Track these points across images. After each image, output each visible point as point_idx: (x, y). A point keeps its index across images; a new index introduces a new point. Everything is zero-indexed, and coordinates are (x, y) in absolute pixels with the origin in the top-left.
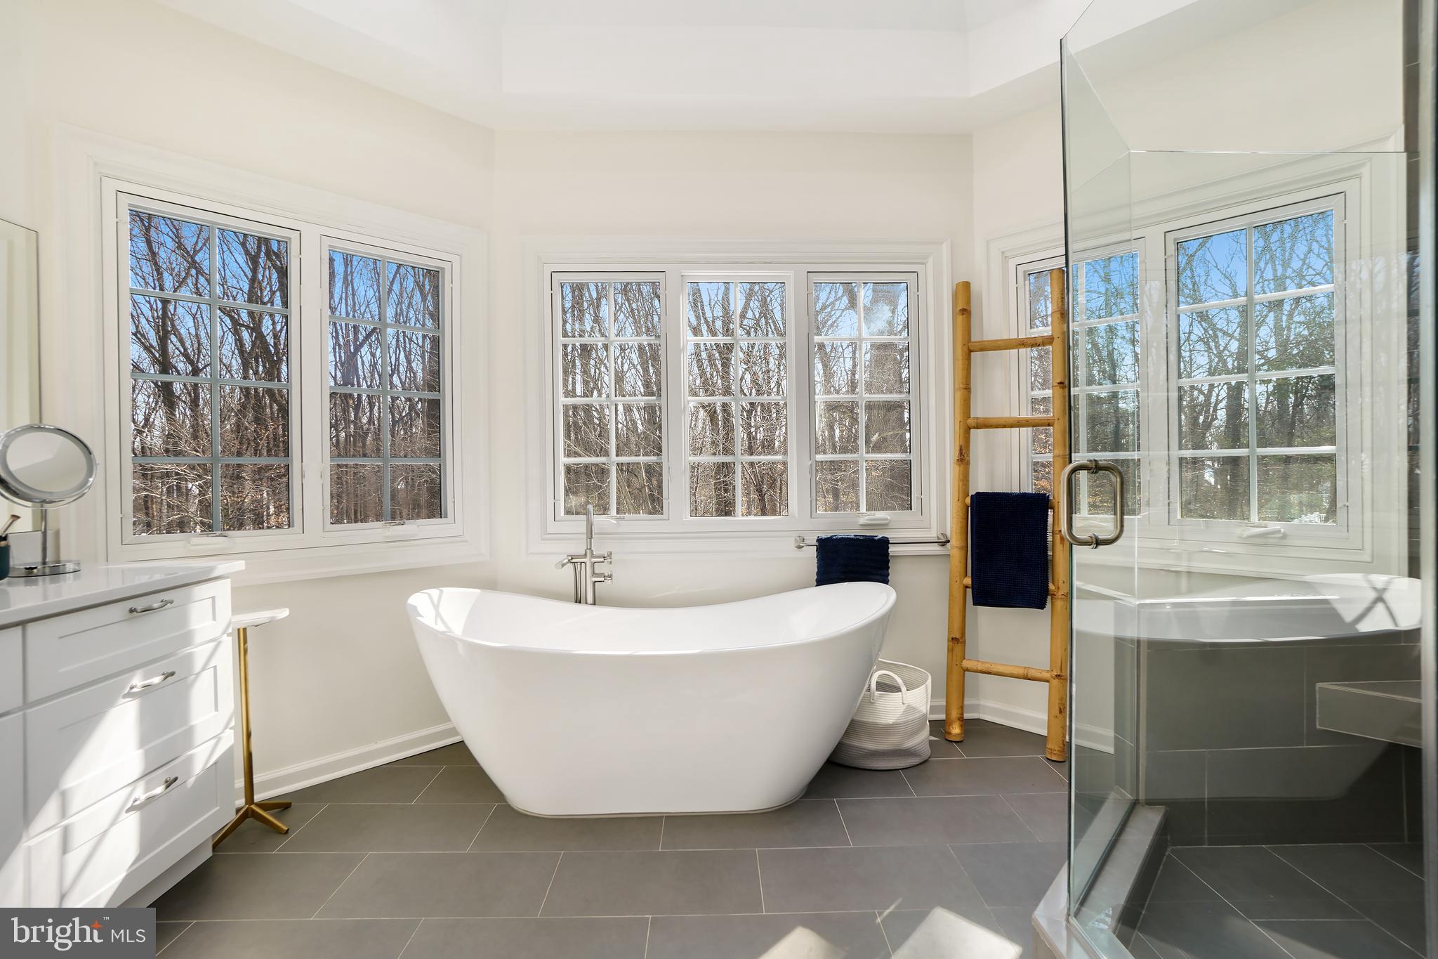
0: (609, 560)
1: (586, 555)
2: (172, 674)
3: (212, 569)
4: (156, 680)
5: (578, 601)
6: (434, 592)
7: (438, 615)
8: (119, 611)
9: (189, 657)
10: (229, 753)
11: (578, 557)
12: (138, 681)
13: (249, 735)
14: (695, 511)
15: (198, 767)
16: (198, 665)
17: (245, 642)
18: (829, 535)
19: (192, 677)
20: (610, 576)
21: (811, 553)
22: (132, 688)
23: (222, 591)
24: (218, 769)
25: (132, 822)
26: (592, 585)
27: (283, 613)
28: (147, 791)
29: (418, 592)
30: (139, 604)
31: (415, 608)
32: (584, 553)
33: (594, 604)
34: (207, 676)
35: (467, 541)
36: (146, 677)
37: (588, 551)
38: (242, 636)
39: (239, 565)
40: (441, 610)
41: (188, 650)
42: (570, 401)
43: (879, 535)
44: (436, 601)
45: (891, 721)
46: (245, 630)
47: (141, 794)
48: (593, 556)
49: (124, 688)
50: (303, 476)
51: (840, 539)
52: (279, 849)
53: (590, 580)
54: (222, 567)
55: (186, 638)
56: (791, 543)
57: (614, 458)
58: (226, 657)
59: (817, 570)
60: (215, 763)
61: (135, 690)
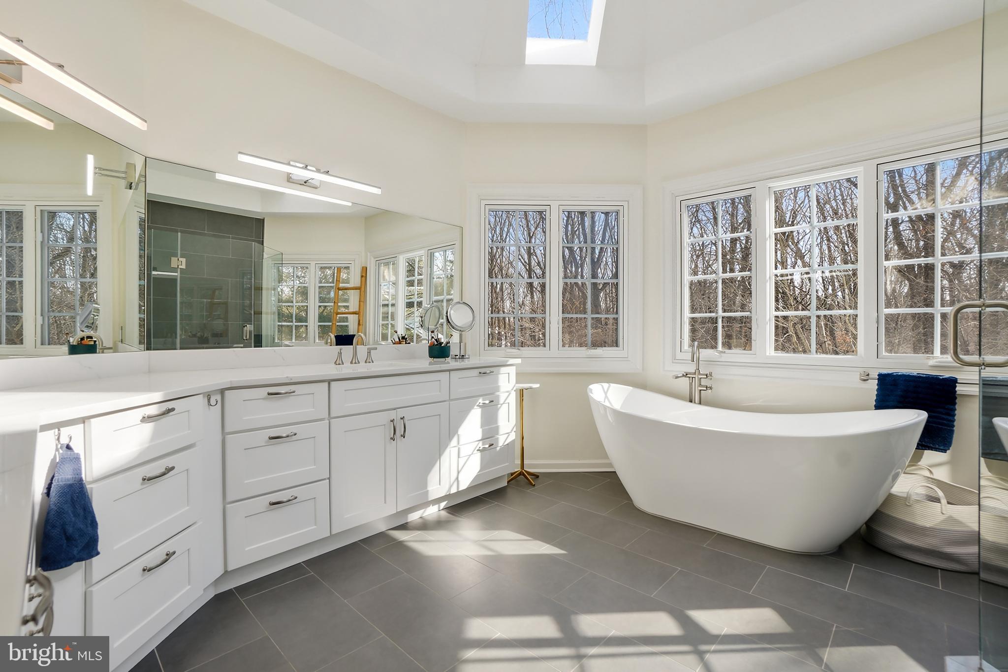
0: (710, 377)
1: (695, 373)
2: (492, 401)
3: (507, 361)
4: (487, 402)
5: (691, 401)
6: (606, 385)
7: (606, 397)
8: (476, 372)
9: (498, 397)
10: (513, 441)
11: (690, 374)
12: (481, 401)
13: (523, 438)
14: (776, 349)
15: (501, 443)
16: (501, 401)
17: (523, 396)
18: (890, 372)
19: (499, 406)
20: (711, 388)
21: (873, 385)
22: (480, 403)
23: (512, 370)
24: (509, 446)
25: (477, 456)
26: (699, 391)
27: (537, 386)
28: (483, 445)
29: (597, 383)
30: (483, 370)
31: (591, 390)
32: (694, 372)
33: (700, 403)
34: (505, 406)
35: (629, 361)
36: (483, 400)
37: (697, 370)
38: (521, 393)
39: (519, 361)
40: (608, 395)
41: (498, 393)
42: (695, 279)
43: (947, 375)
44: (606, 390)
45: (928, 525)
46: (523, 390)
47: (481, 445)
48: (699, 373)
49: (477, 402)
50: (550, 323)
51: (900, 375)
52: (530, 490)
53: (698, 388)
54: (511, 361)
55: (497, 389)
56: (856, 377)
57: (721, 313)
58: (513, 399)
59: (875, 398)
60: (507, 444)
61: (480, 404)
